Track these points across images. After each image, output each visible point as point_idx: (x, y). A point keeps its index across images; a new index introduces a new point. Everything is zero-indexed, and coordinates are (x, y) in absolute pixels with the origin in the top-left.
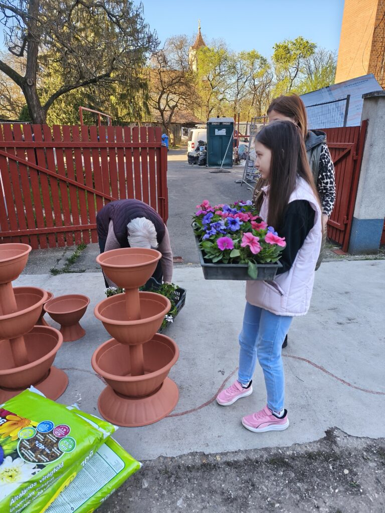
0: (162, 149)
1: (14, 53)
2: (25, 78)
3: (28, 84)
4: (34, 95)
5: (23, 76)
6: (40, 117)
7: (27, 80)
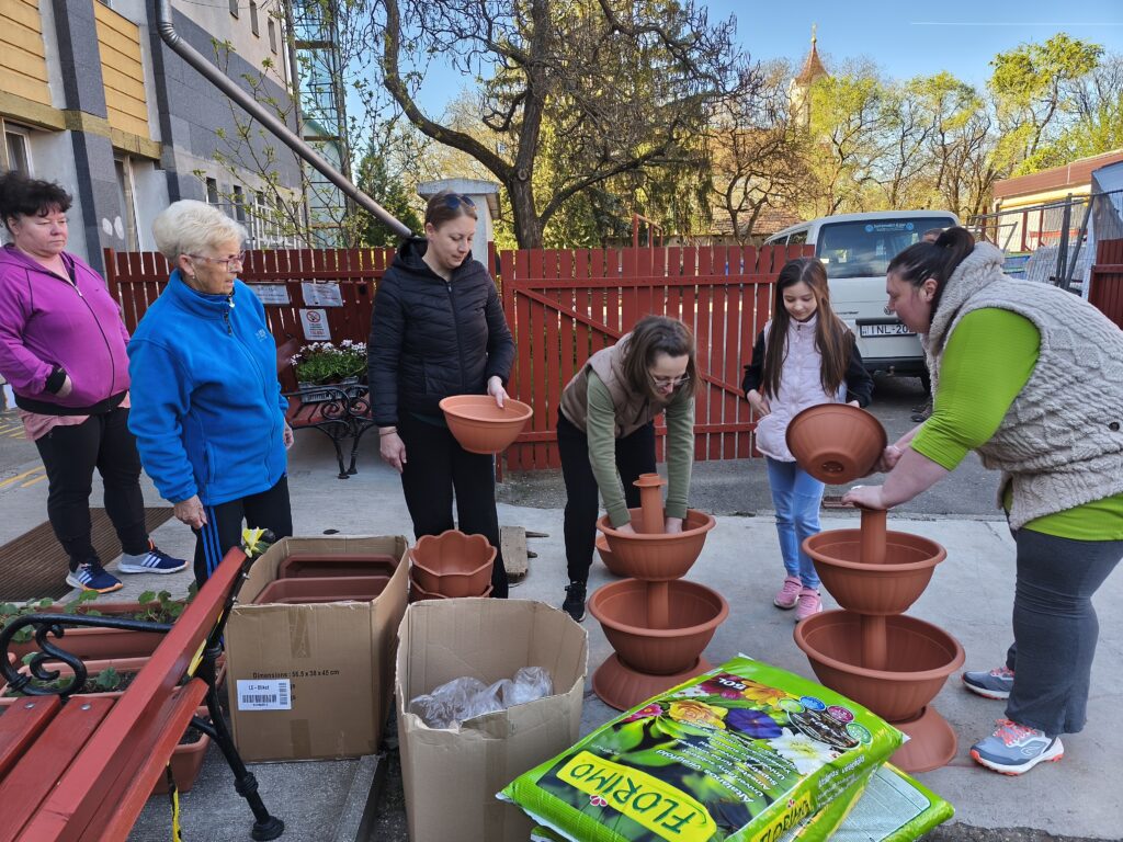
1: (492, 127)
2: (515, 169)
3: (518, 179)
5: (512, 165)
7: (517, 171)
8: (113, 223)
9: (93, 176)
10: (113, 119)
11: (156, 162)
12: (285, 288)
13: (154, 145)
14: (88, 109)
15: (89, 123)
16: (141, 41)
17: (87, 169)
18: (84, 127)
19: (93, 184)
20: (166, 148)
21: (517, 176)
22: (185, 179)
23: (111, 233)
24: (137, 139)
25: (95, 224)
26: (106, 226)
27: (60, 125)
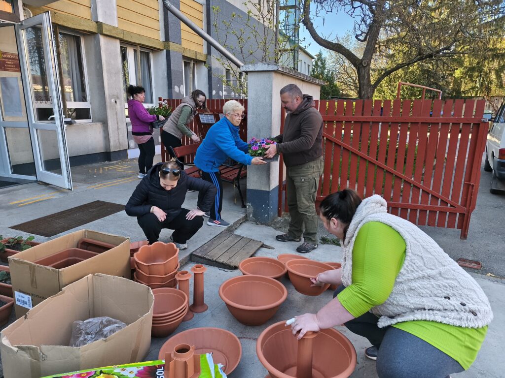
0: (481, 125)
1: (359, 40)
2: (362, 60)
3: (363, 66)
4: (366, 75)
5: (361, 59)
6: (368, 94)
7: (362, 61)
8: (179, 87)
9: (172, 68)
10: (184, 44)
11: (205, 62)
12: (213, 116)
13: (203, 56)
14: (173, 41)
15: (173, 46)
16: (203, 11)
17: (170, 66)
18: (171, 48)
19: (172, 72)
20: (209, 57)
21: (362, 64)
22: (215, 69)
23: (178, 92)
24: (196, 53)
25: (171, 88)
26: (176, 89)
27: (162, 48)
